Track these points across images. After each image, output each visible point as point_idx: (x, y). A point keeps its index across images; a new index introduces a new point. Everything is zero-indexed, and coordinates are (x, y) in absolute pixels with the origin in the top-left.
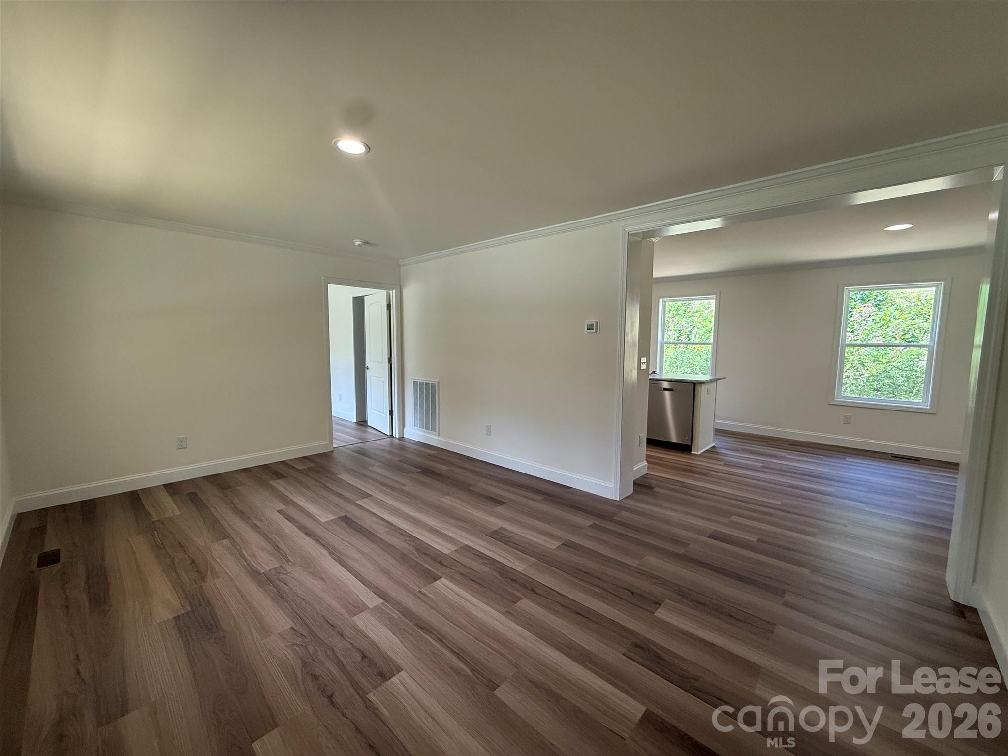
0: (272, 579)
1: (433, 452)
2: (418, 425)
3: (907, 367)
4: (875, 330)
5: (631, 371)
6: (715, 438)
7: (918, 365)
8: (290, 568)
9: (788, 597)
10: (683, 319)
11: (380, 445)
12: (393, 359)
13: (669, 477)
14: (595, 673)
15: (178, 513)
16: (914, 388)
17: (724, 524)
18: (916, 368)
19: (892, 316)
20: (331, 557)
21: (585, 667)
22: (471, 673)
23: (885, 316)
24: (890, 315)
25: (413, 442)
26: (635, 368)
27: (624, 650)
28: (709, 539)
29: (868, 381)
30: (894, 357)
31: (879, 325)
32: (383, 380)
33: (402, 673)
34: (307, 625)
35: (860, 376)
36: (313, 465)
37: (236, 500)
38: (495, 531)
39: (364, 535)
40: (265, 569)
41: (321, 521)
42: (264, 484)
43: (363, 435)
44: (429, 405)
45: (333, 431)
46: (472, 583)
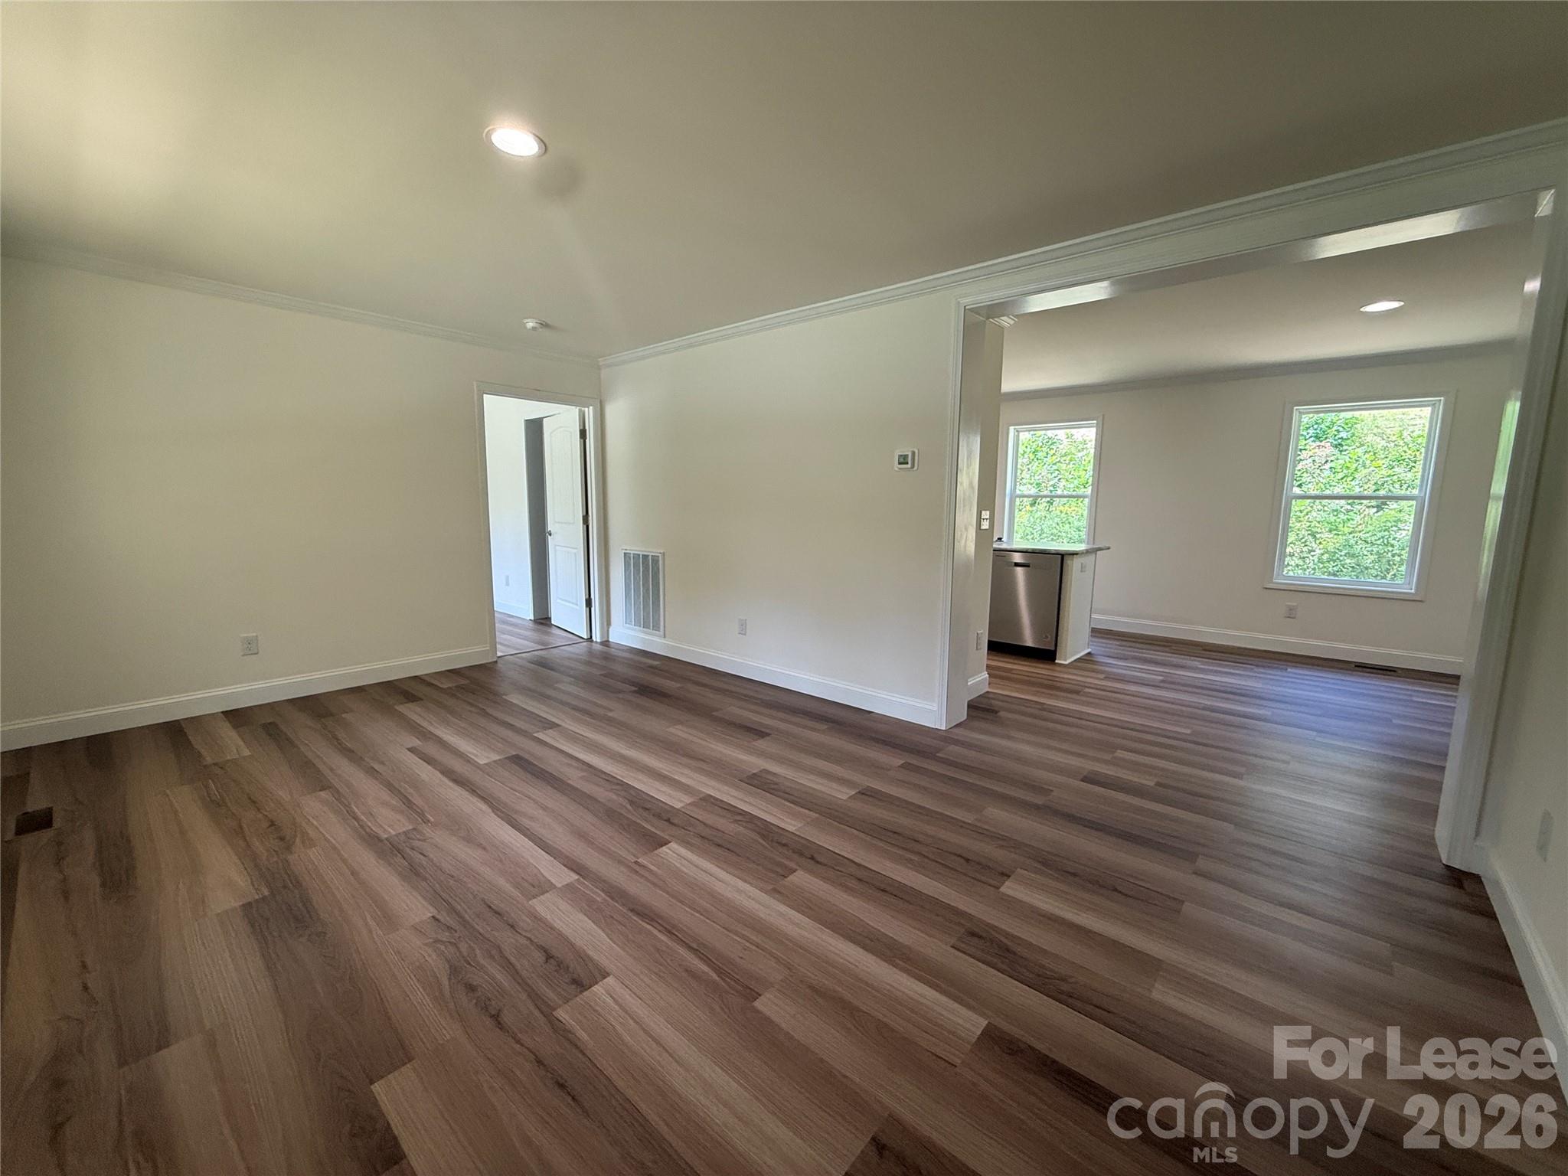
0: (401, 848)
1: (656, 663)
2: (631, 621)
3: (1379, 539)
4: (1334, 484)
5: (966, 529)
6: (1092, 641)
7: (1395, 536)
8: (429, 831)
9: (1202, 863)
10: (1045, 467)
11: (571, 653)
12: (590, 518)
13: (1023, 697)
14: (909, 974)
15: (246, 752)
16: (1388, 571)
17: (1106, 762)
18: (1393, 542)
19: (1361, 463)
20: (496, 814)
21: (896, 966)
22: (717, 978)
23: (1350, 462)
24: (1357, 461)
25: (625, 648)
26: (972, 526)
27: (953, 941)
28: (1082, 783)
29: (1320, 561)
30: (1360, 524)
31: (1340, 475)
32: (575, 551)
33: (610, 980)
34: (458, 913)
35: (1309, 553)
36: (466, 682)
37: (341, 735)
38: (754, 774)
39: (549, 783)
40: (390, 832)
41: (478, 763)
42: (389, 711)
43: (546, 638)
44: (648, 589)
45: (497, 633)
46: (719, 851)
